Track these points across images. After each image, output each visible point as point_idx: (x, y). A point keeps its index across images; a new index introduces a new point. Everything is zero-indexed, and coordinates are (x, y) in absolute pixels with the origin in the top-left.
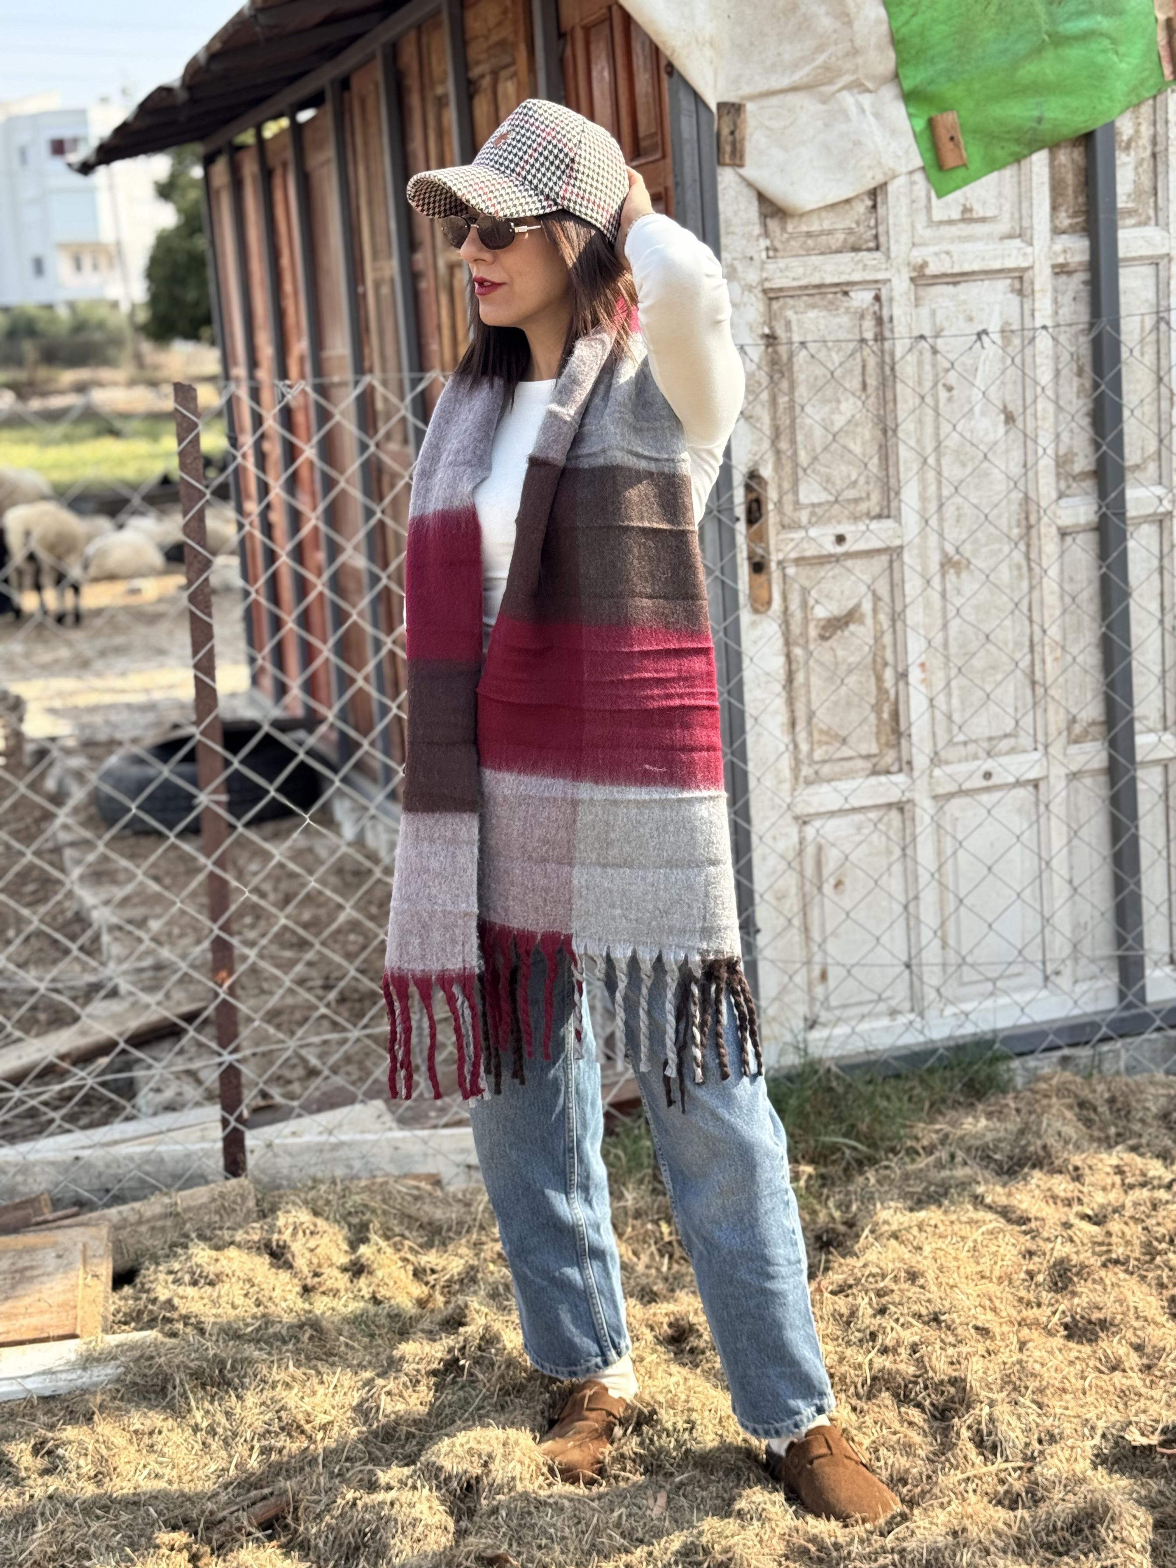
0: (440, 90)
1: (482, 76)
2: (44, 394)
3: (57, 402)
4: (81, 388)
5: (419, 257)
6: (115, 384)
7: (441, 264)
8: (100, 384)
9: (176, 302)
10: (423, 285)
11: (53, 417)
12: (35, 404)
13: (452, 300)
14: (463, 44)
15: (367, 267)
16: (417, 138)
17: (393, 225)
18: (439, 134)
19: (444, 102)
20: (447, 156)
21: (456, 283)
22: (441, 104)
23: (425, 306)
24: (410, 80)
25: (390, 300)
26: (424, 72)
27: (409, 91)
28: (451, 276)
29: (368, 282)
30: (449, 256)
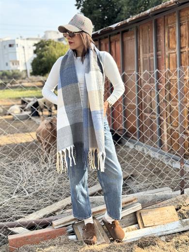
0: (170, 25)
1: (185, 22)
2: (15, 84)
3: (16, 85)
4: (20, 83)
5: (159, 53)
6: (26, 82)
7: (167, 53)
8: (24, 82)
9: (37, 69)
10: (160, 57)
11: (16, 87)
12: (13, 85)
13: (169, 59)
14: (179, 17)
15: (141, 55)
16: (161, 34)
17: (154, 48)
18: (169, 32)
19: (171, 27)
20: (171, 36)
21: (170, 56)
22: (169, 28)
23: (160, 60)
24: (160, 25)
25: (148, 60)
26: (165, 23)
27: (159, 26)
28: (169, 55)
29: (141, 58)
30: (169, 52)
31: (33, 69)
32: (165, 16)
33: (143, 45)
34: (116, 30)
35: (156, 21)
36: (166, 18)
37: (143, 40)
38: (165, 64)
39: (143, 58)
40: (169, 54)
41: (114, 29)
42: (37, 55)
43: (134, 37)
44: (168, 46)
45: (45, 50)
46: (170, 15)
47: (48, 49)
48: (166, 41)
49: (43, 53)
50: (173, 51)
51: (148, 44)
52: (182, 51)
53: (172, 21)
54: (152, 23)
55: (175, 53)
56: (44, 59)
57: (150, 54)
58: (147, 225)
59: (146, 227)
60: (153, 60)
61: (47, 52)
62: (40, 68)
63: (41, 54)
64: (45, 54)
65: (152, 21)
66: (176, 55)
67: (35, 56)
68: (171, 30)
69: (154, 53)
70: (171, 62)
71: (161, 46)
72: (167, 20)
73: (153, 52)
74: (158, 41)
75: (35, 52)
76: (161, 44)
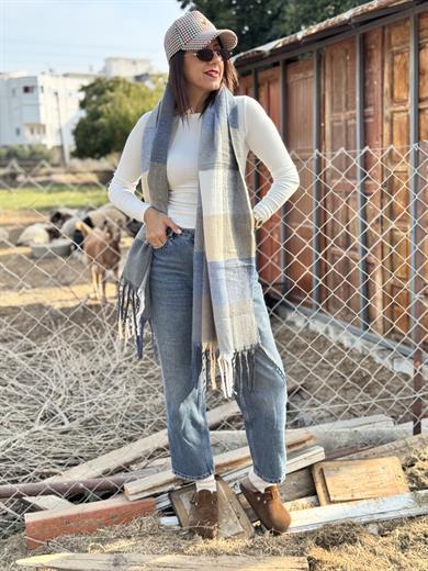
4: (48, 174)
5: (370, 110)
6: (60, 173)
7: (387, 112)
8: (56, 173)
9: (86, 144)
10: (370, 120)
13: (392, 125)
14: (418, 30)
15: (327, 116)
16: (375, 67)
17: (358, 99)
18: (392, 64)
19: (398, 53)
20: (396, 72)
21: (395, 119)
22: (394, 54)
23: (371, 129)
24: (373, 47)
25: (344, 128)
26: (385, 43)
27: (371, 50)
28: (392, 116)
29: (327, 122)
30: (392, 109)
31: (77, 143)
32: (384, 27)
33: (332, 93)
34: (271, 56)
35: (364, 37)
36: (386, 32)
37: (332, 80)
38: (382, 136)
39: (332, 123)
40: (392, 113)
41: (268, 54)
42: (88, 112)
43: (312, 73)
44: (389, 95)
45: (106, 102)
46: (396, 24)
47: (111, 99)
48: (387, 85)
49: (100, 108)
50: (402, 108)
51: (343, 90)
52: (422, 106)
53: (400, 39)
54: (354, 42)
55: (407, 111)
56: (102, 120)
57: (348, 113)
58: (337, 499)
59: (334, 502)
60: (354, 126)
61: (109, 105)
62: (92, 141)
63: (95, 109)
64: (105, 111)
65: (354, 37)
66: (408, 117)
67: (83, 114)
68: (398, 58)
69: (357, 112)
70: (396, 133)
71: (375, 96)
72: (390, 36)
73: (354, 108)
74: (368, 83)
75: (83, 105)
76: (373, 91)
